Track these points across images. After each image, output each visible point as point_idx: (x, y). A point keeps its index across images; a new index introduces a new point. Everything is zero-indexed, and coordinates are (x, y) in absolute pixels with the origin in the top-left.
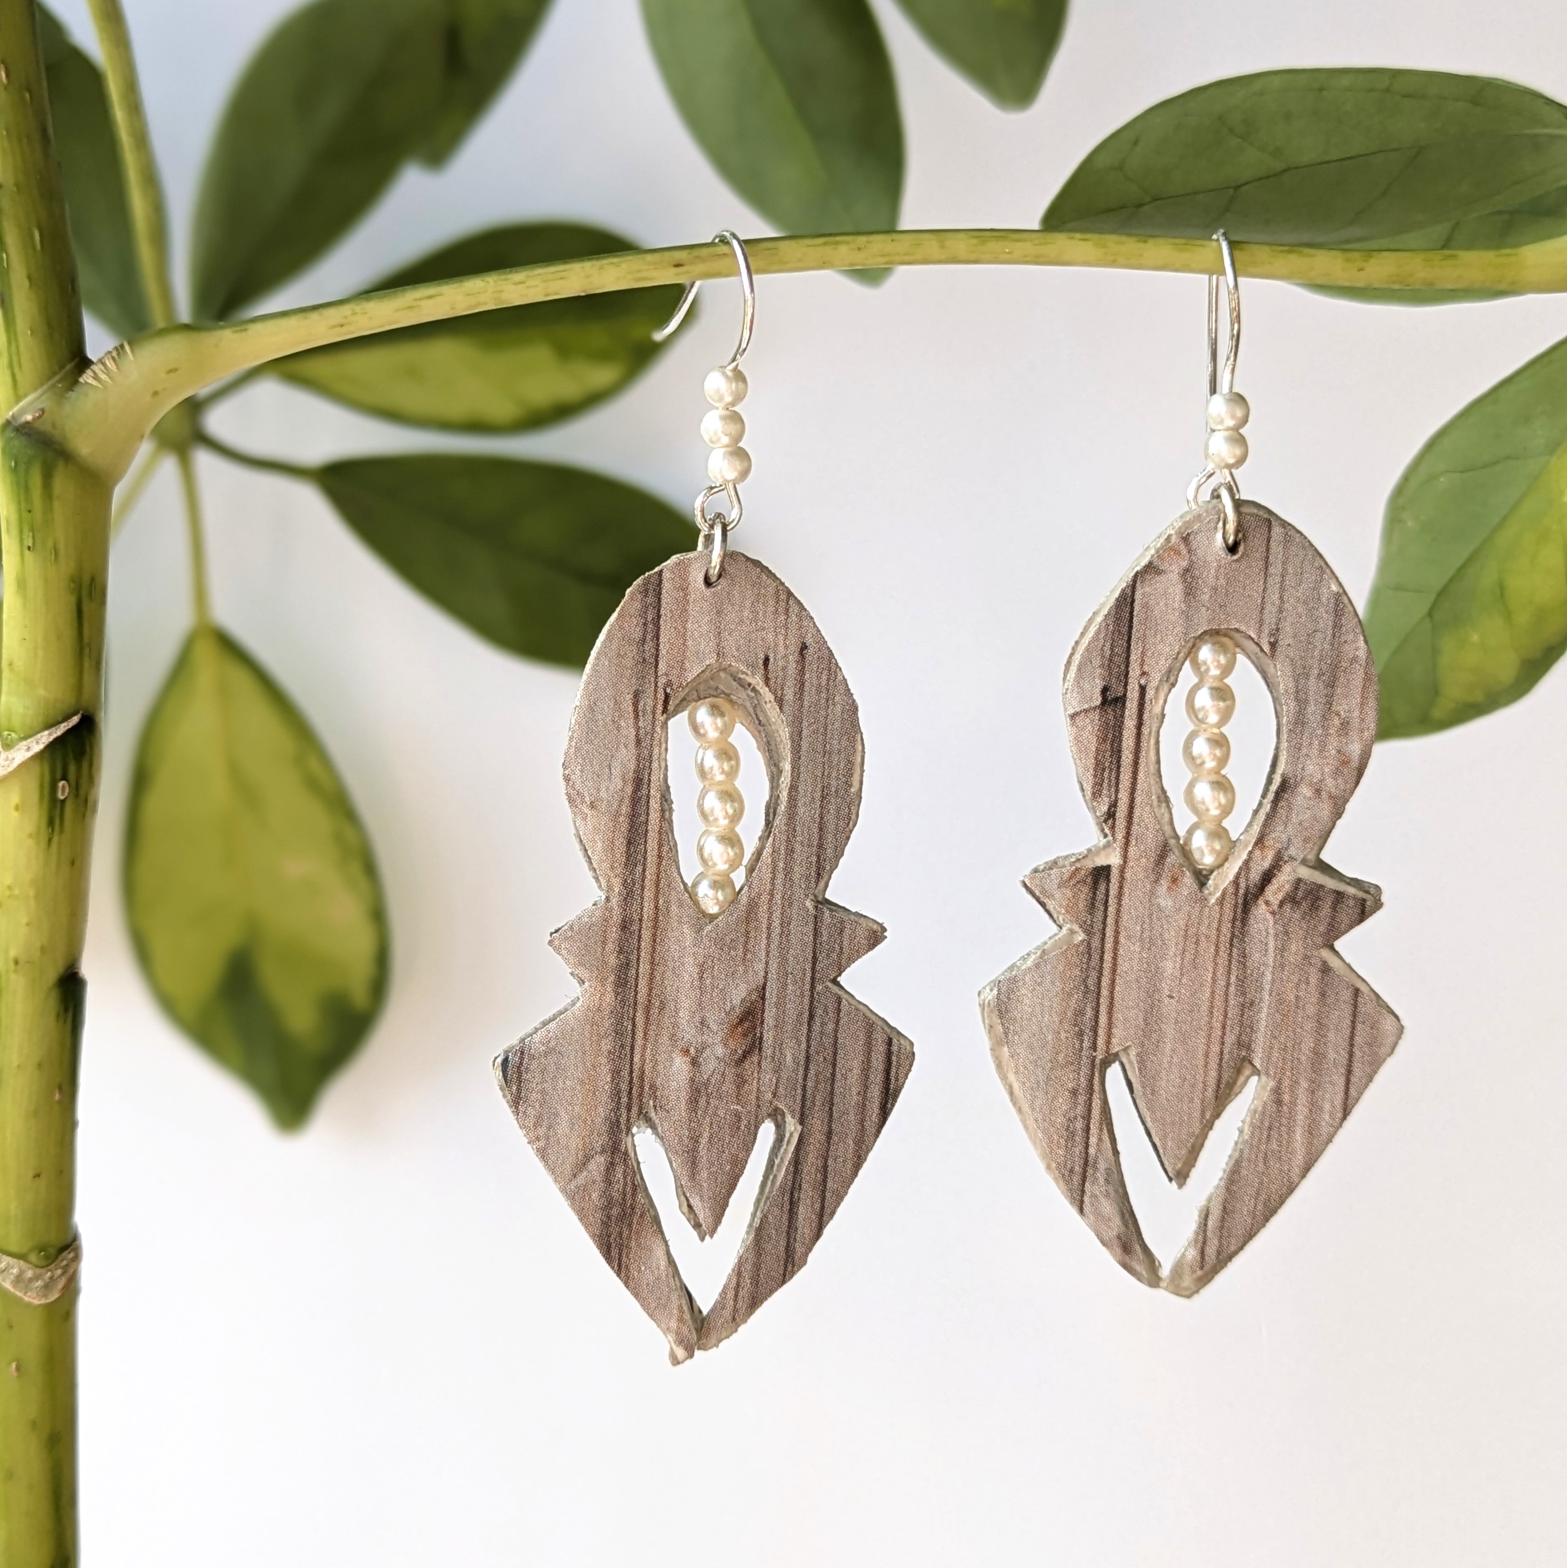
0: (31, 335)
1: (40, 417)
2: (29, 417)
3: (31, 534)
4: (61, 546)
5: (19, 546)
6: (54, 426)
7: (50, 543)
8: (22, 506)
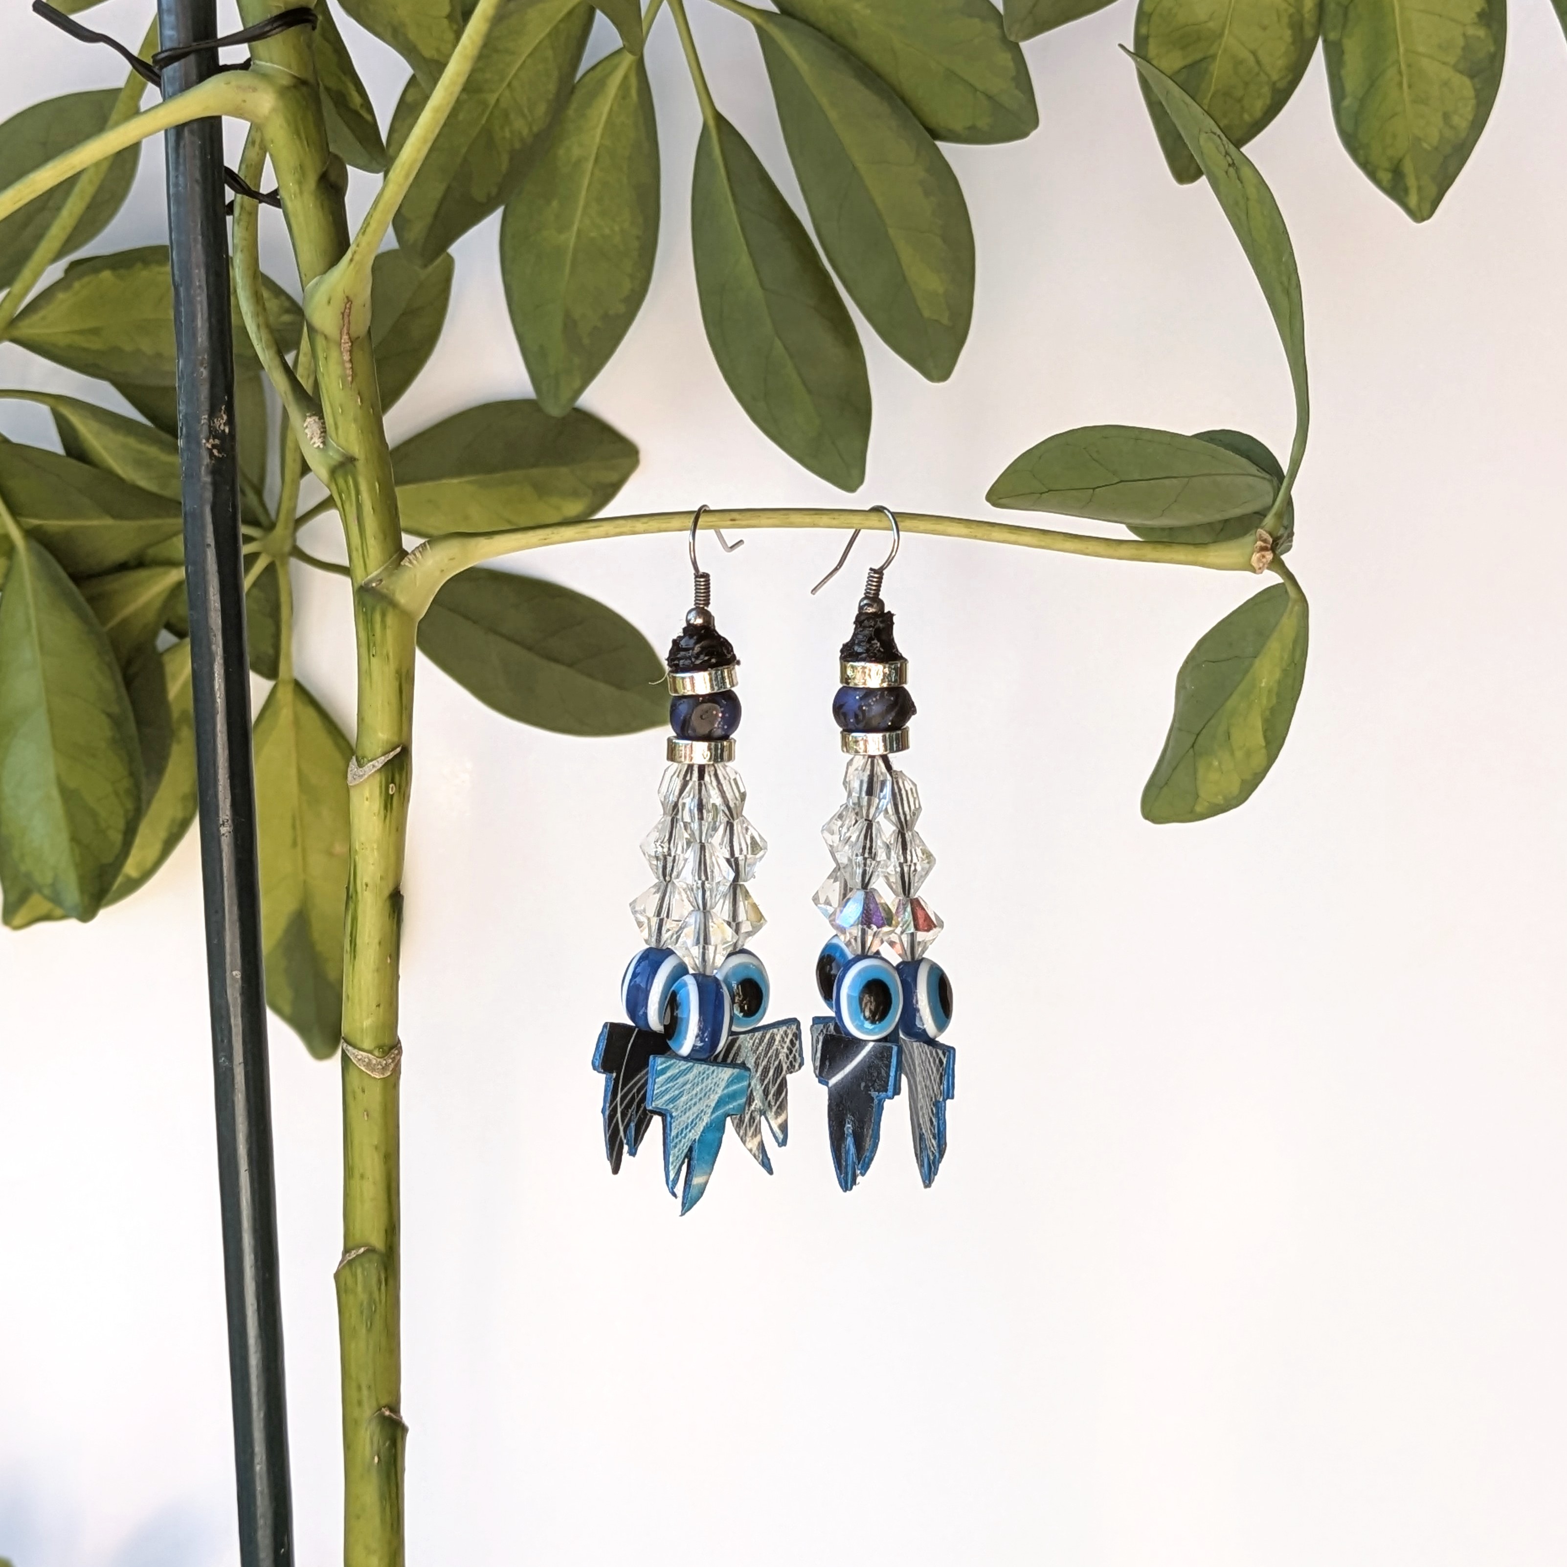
0: (375, 538)
1: (380, 585)
2: (374, 585)
3: (374, 648)
4: (391, 655)
5: (367, 654)
6: (387, 589)
7: (385, 652)
8: (370, 633)
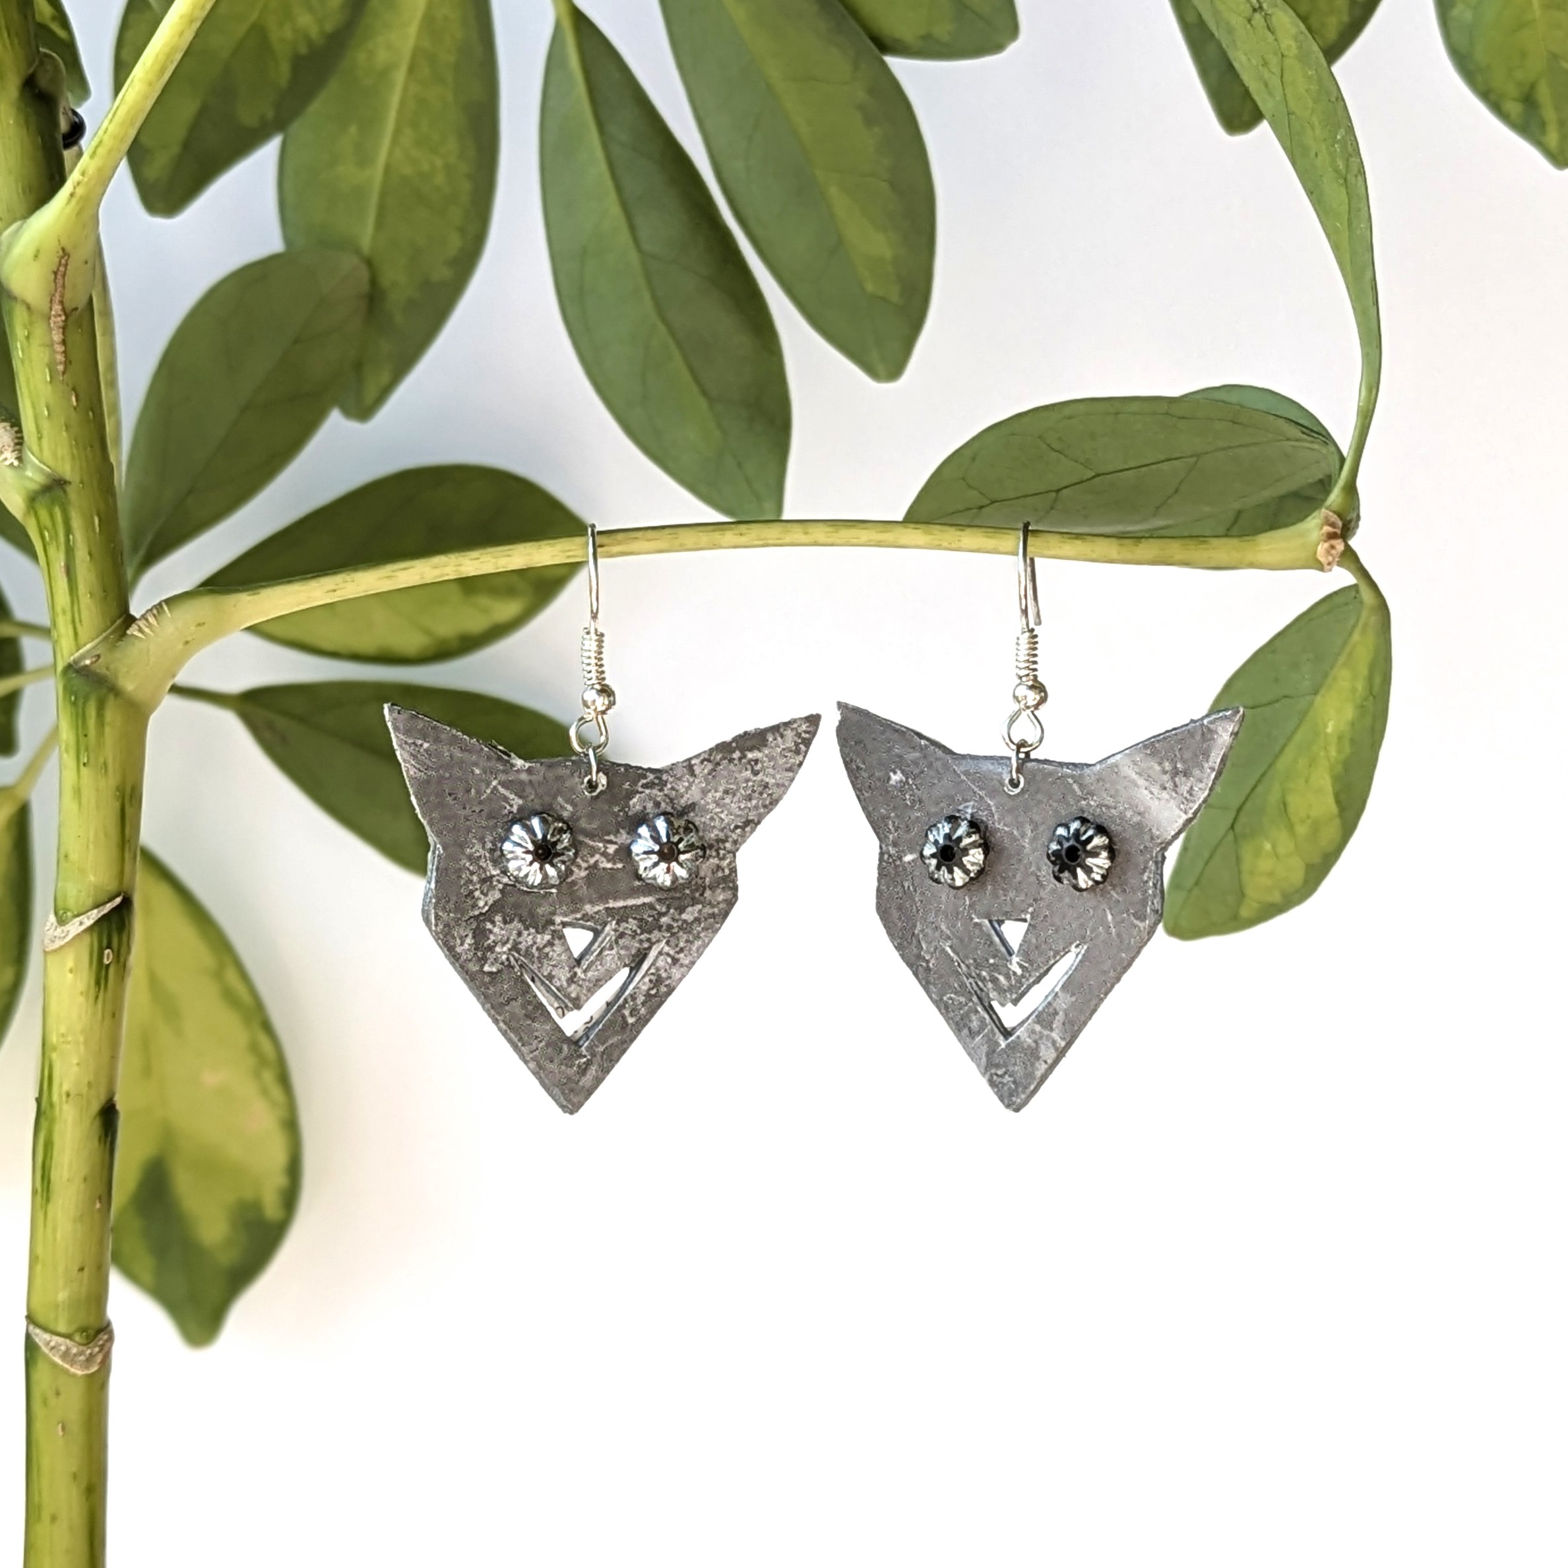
0: (91, 597)
1: (95, 662)
2: (88, 662)
3: (86, 754)
4: (110, 762)
5: (75, 762)
6: (107, 669)
7: (101, 760)
8: (80, 732)
